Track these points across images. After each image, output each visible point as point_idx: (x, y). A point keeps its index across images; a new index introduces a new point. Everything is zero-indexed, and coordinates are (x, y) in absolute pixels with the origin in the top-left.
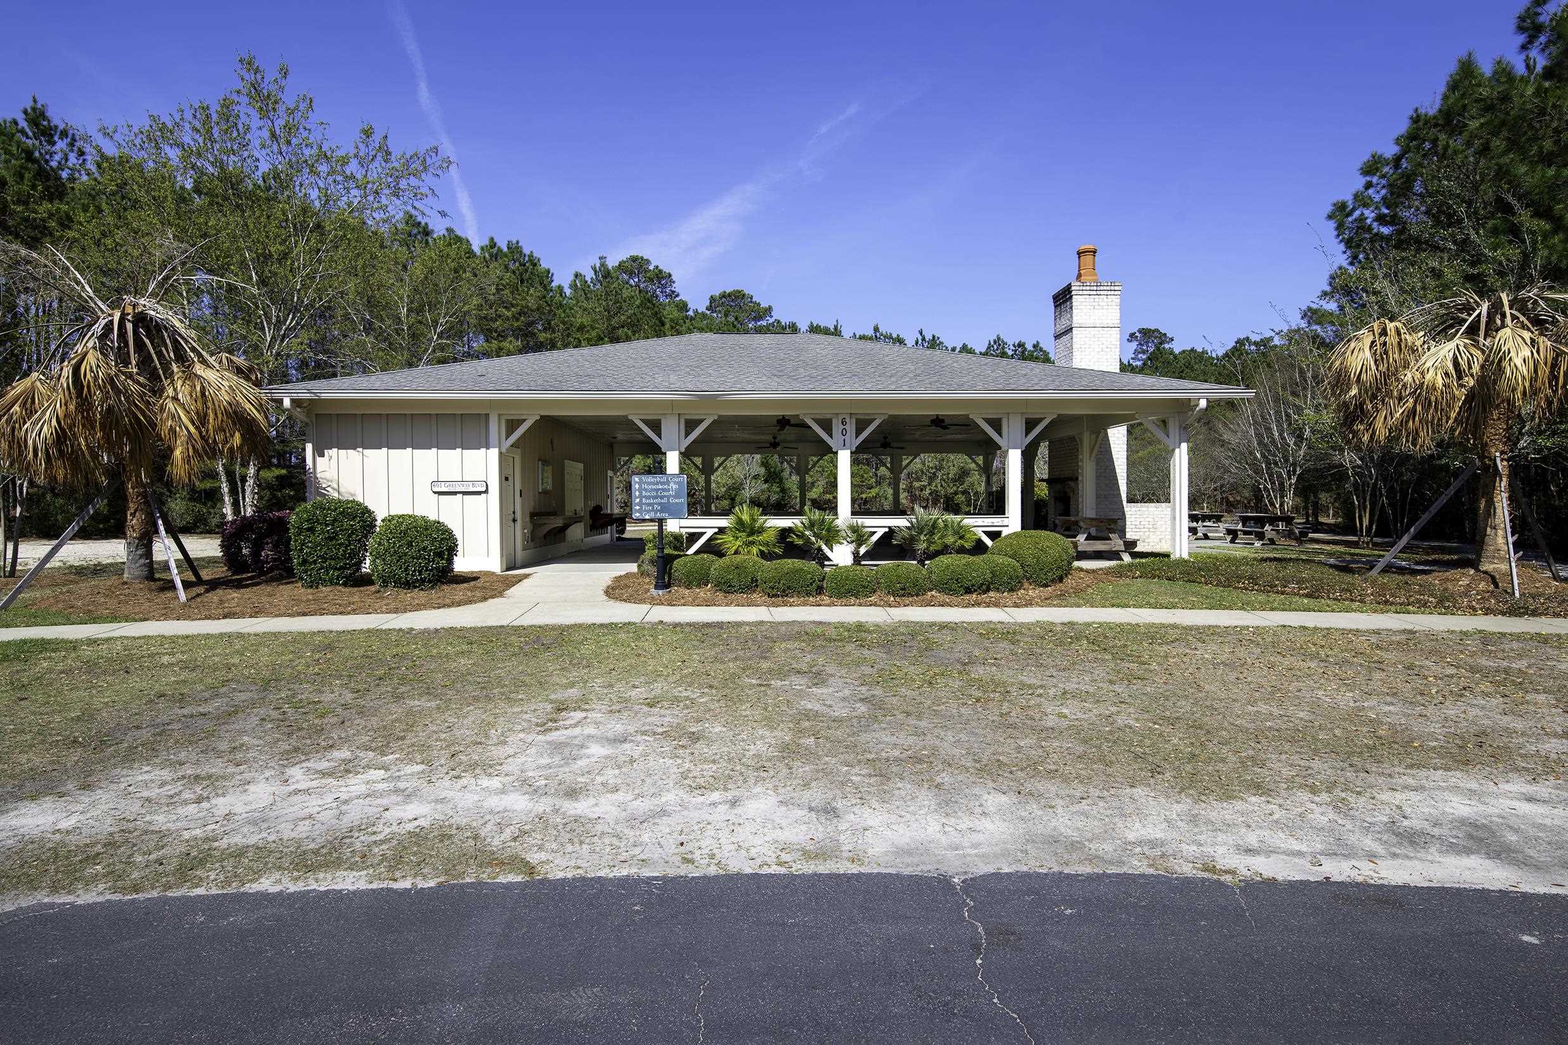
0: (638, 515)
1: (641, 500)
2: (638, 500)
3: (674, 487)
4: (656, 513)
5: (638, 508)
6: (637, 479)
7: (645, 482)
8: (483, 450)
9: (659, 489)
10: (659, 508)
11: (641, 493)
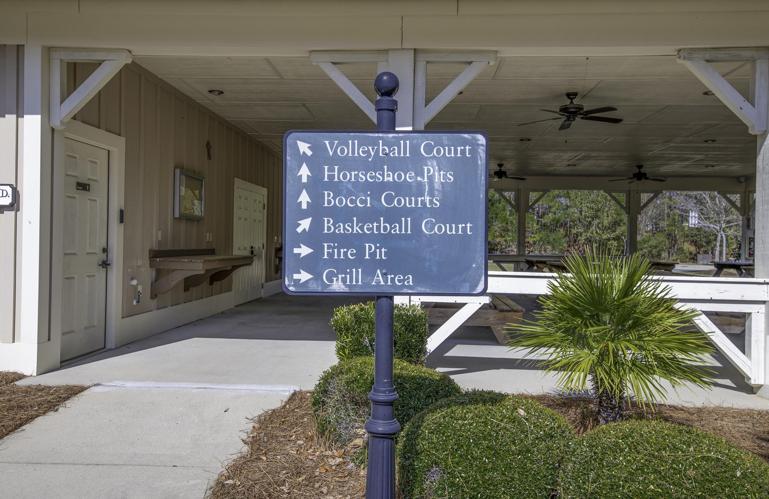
0: (304, 276)
1: (317, 225)
2: (305, 224)
3: (438, 178)
4: (369, 272)
5: (304, 251)
6: (304, 147)
7: (334, 161)
8: (11, 118)
9: (383, 186)
10: (382, 254)
11: (316, 198)
